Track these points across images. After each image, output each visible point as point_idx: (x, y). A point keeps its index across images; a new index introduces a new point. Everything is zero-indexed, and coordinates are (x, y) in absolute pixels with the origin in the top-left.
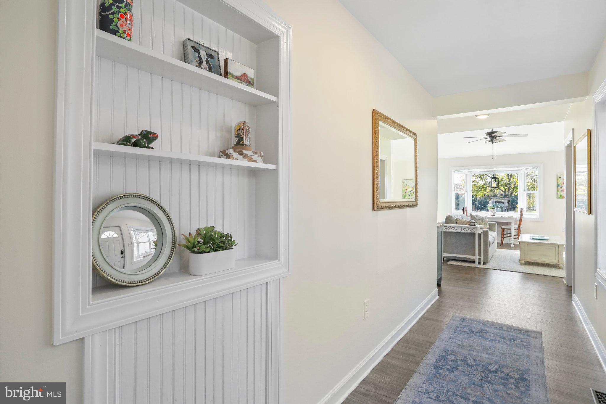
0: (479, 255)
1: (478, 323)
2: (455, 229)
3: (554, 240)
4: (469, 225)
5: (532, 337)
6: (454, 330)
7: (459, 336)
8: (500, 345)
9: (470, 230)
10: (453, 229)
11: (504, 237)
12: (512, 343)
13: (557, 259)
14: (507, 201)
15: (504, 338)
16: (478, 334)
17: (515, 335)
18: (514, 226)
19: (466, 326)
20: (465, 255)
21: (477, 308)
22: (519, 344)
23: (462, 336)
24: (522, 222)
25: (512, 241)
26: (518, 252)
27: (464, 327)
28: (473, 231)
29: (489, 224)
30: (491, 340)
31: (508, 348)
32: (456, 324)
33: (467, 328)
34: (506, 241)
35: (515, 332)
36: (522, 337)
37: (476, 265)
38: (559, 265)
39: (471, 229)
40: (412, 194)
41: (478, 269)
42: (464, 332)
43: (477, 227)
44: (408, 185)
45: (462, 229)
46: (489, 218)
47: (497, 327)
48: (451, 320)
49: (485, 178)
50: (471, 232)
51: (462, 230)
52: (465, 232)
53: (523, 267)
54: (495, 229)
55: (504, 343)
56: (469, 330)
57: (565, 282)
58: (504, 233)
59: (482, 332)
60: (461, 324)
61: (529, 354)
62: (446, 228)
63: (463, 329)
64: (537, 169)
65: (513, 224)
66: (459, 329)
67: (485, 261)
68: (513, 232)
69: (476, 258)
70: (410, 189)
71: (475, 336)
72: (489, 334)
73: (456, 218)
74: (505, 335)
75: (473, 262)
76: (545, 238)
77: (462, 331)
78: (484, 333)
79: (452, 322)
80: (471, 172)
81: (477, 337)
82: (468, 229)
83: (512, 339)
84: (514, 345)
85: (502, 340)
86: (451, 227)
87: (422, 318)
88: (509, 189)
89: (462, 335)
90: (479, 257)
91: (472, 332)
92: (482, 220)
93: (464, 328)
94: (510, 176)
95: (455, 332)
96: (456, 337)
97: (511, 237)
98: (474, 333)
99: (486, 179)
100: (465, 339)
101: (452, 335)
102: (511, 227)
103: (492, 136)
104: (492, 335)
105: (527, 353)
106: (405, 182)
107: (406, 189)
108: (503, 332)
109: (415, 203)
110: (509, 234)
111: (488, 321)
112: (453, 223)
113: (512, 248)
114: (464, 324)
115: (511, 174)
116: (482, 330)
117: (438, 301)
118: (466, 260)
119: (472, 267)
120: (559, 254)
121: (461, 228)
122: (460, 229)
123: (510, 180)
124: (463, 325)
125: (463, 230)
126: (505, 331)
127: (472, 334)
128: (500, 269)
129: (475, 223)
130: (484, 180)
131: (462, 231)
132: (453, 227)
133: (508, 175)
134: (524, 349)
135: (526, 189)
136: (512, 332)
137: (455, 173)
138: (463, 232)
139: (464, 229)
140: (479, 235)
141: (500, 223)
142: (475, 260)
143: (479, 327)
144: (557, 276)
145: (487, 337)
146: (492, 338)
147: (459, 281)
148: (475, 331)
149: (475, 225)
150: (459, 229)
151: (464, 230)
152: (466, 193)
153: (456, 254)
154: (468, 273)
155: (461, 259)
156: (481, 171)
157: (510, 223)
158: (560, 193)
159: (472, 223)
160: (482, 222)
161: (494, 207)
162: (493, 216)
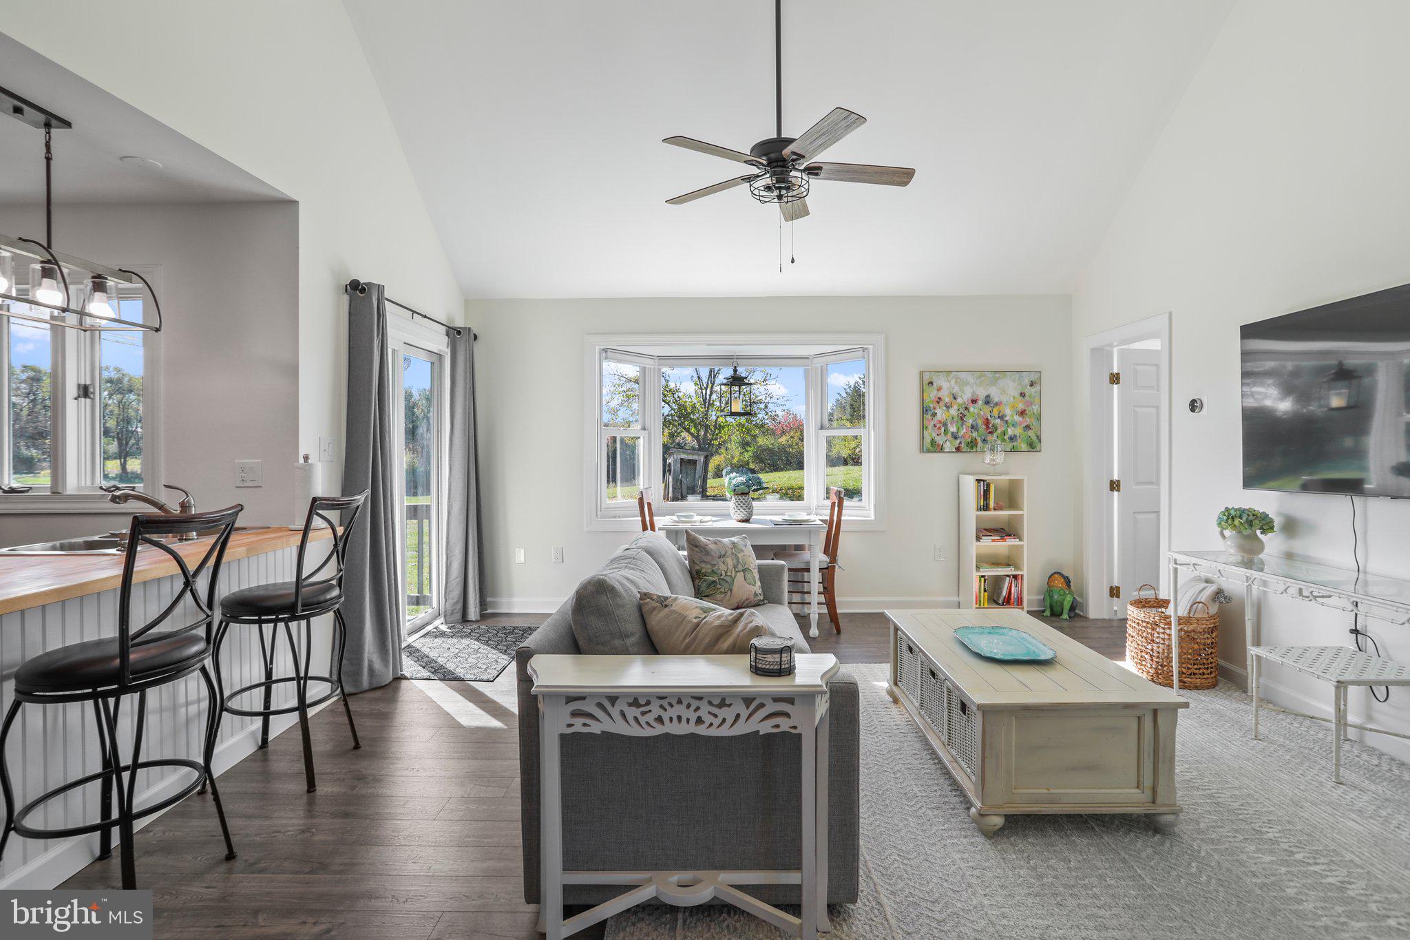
2: (650, 718)
4: (748, 669)
9: (762, 713)
10: (632, 712)
13: (1148, 782)
24: (840, 540)
25: (814, 614)
28: (784, 725)
38: (1156, 814)
39: (771, 707)
43: (810, 695)
45: (705, 708)
50: (766, 728)
51: (699, 721)
52: (724, 732)
62: (575, 714)
64: (866, 352)
67: (839, 898)
73: (645, 596)
80: (661, 358)
82: (745, 713)
86: (621, 705)
103: (782, 159)
120: (1158, 756)
121: (695, 704)
122: (685, 714)
125: (708, 719)
131: (702, 730)
132: (635, 703)
137: (606, 358)
138: (713, 732)
139: (723, 713)
150: (679, 710)
151: (717, 722)
152: (643, 434)
158: (930, 435)
159: (770, 658)
160: (735, 567)
161: (748, 487)
162: (747, 521)
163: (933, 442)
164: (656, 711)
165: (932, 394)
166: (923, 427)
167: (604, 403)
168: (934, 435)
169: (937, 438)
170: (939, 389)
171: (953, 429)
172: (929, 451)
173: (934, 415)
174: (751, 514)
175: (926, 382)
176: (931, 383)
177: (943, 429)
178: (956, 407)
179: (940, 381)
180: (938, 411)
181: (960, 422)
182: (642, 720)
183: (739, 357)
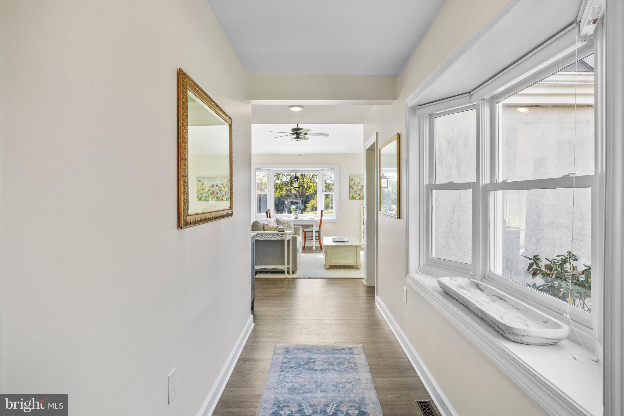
0: (288, 264)
1: (304, 352)
2: (263, 237)
3: (352, 241)
4: (277, 231)
5: (356, 355)
6: (281, 368)
7: (287, 375)
8: (331, 374)
9: (279, 237)
10: (261, 236)
11: (306, 240)
12: (341, 368)
13: (355, 260)
14: (301, 201)
15: (332, 364)
16: (306, 366)
17: (341, 356)
18: (315, 229)
19: (293, 358)
20: (274, 265)
21: (297, 330)
22: (347, 367)
23: (290, 375)
24: (322, 224)
25: (314, 244)
26: (321, 256)
27: (290, 360)
28: (282, 238)
29: (294, 228)
30: (321, 370)
31: (339, 375)
32: (281, 358)
33: (293, 361)
34: (308, 244)
35: (340, 353)
36: (348, 357)
37: (286, 276)
38: (356, 265)
40: (210, 195)
41: (287, 280)
42: (292, 367)
43: (286, 234)
44: (204, 184)
45: (271, 236)
46: (293, 221)
47: (321, 351)
48: (274, 354)
49: (281, 177)
50: (280, 239)
51: (270, 238)
52: (274, 239)
53: (328, 271)
54: (300, 233)
55: (334, 371)
56: (297, 363)
57: (365, 283)
58: (306, 237)
59: (310, 362)
60: (286, 358)
61: (359, 378)
63: (289, 364)
64: (334, 170)
65: (314, 226)
66: (285, 365)
67: (294, 270)
68: (314, 234)
69: (284, 267)
70: (207, 189)
71: (304, 371)
72: (317, 363)
73: (264, 224)
74: (332, 360)
75: (282, 272)
76: (345, 240)
77: (290, 368)
78: (312, 364)
79: (276, 356)
80: (274, 171)
81: (306, 371)
82: (277, 236)
83: (339, 362)
84: (343, 371)
85: (331, 367)
86: (259, 235)
87: (239, 360)
88: (303, 189)
89: (290, 373)
90: (288, 266)
91: (300, 366)
92: (287, 224)
93: (290, 362)
94: (303, 176)
95: (281, 371)
96: (284, 377)
97: (312, 240)
98: (302, 366)
99: (282, 179)
100: (294, 377)
101: (279, 376)
102: (312, 230)
103: (297, 133)
104: (321, 363)
105: (357, 377)
106: (202, 180)
107: (203, 189)
108: (330, 356)
109: (230, 211)
110: (310, 237)
111: (312, 346)
112: (260, 230)
113: (314, 252)
114: (290, 357)
115: (304, 174)
116: (309, 359)
117: (254, 330)
118: (274, 271)
119: (281, 278)
120: (357, 255)
121: (269, 235)
123: (303, 180)
124: (288, 358)
126: (331, 353)
127: (300, 369)
128: (309, 277)
129: (284, 229)
130: (280, 180)
131: (271, 239)
132: (261, 235)
133: (302, 175)
134: (353, 372)
135: (324, 189)
136: (337, 353)
137: (257, 171)
139: (273, 236)
140: (288, 241)
141: (303, 226)
142: (284, 270)
143: (306, 356)
144: (358, 277)
145: (316, 368)
146: (321, 368)
147: (272, 298)
148: (302, 364)
149: (284, 231)
152: (268, 194)
153: (265, 265)
154: (279, 287)
155: (269, 271)
156: (280, 169)
157: (312, 226)
158: (352, 194)
159: (281, 229)
160: (287, 226)
161: (297, 209)
162: (297, 218)
163: (353, 197)
164: (264, 236)
165: (352, 183)
166: (350, 192)
167: (257, 176)
168: (353, 194)
169: (354, 195)
170: (355, 181)
171: (358, 193)
172: (351, 199)
173: (353, 188)
174: (298, 217)
175: (351, 179)
176: (352, 179)
177: (355, 193)
178: (359, 186)
179: (355, 179)
180: (354, 188)
181: (361, 191)
182: (262, 237)
183: (297, 171)
